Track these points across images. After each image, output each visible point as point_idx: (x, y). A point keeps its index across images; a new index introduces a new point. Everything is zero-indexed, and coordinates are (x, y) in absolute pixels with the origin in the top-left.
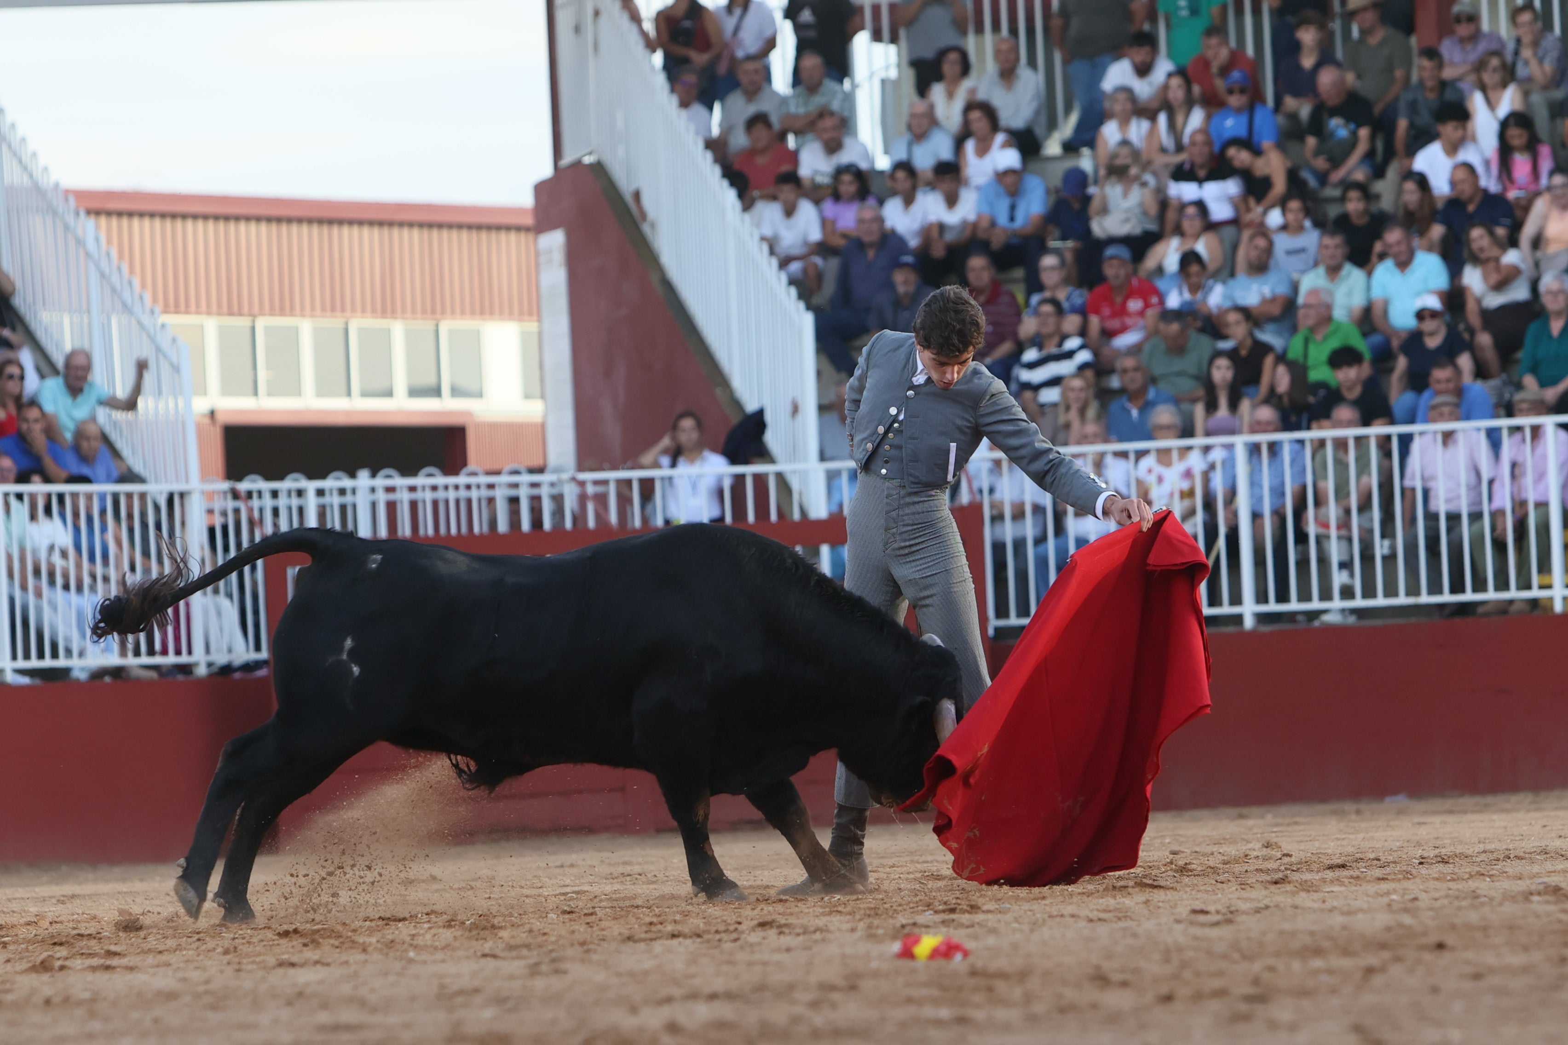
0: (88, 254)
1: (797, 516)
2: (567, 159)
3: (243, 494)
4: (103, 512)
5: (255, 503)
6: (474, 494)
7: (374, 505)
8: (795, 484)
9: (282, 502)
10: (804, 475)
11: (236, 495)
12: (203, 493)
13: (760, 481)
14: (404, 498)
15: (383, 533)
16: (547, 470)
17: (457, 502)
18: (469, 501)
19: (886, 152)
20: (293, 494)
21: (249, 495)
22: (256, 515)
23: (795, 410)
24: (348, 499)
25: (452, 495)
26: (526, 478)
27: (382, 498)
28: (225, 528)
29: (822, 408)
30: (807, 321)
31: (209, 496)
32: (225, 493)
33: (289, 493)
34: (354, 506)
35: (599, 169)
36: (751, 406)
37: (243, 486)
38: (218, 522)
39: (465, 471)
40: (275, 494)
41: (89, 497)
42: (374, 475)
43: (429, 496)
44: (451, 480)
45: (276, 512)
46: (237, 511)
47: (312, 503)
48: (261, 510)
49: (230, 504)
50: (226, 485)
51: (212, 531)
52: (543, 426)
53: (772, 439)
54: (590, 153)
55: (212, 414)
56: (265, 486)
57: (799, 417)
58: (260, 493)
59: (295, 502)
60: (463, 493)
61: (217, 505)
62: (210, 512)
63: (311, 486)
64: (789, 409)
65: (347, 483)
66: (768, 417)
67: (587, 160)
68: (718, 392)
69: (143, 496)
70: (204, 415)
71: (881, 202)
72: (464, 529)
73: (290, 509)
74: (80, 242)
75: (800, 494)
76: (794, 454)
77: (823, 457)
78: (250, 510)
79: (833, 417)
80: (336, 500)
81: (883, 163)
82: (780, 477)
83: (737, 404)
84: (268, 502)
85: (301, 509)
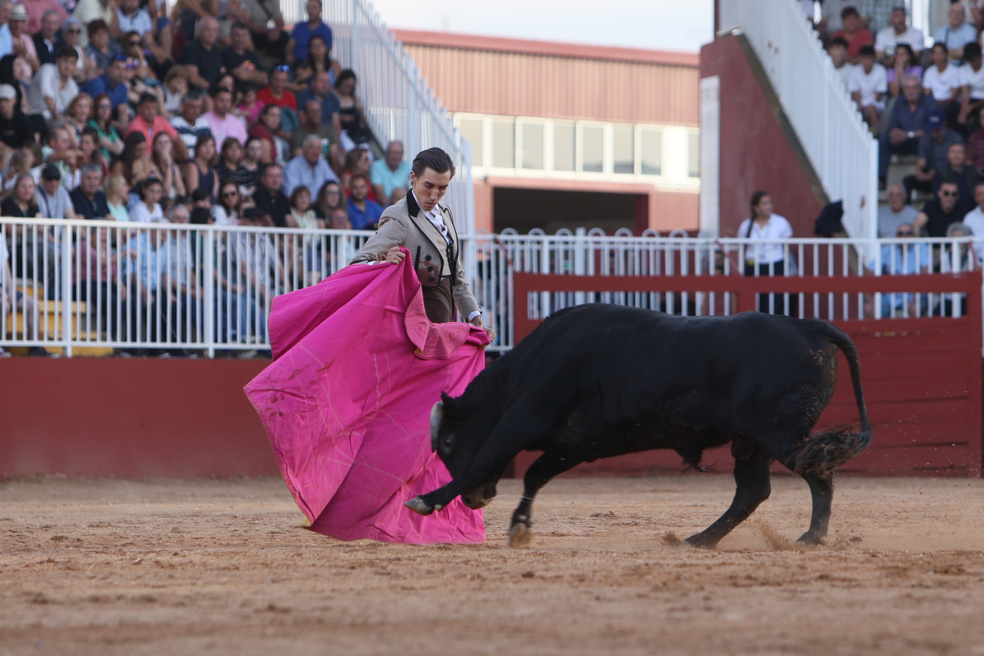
0: (409, 81)
1: (860, 273)
2: (723, 31)
3: (502, 242)
5: (509, 247)
6: (651, 248)
7: (586, 252)
8: (860, 251)
9: (527, 247)
10: (867, 247)
11: (496, 241)
12: (476, 240)
13: (838, 249)
14: (606, 248)
15: (591, 272)
16: (700, 234)
17: (640, 252)
18: (648, 252)
19: (931, 35)
20: (535, 244)
21: (506, 242)
22: (509, 256)
23: (863, 204)
24: (570, 247)
25: (637, 247)
26: (686, 240)
27: (592, 248)
28: (489, 263)
29: (881, 202)
30: (873, 146)
31: (480, 242)
32: (490, 241)
33: (532, 242)
34: (573, 251)
35: (743, 39)
36: (834, 198)
37: (502, 237)
38: (484, 258)
39: (646, 232)
40: (522, 242)
42: (587, 234)
43: (622, 248)
44: (637, 239)
45: (522, 252)
46: (497, 252)
47: (546, 249)
48: (513, 252)
49: (493, 247)
50: (491, 236)
51: (480, 265)
52: (699, 197)
53: (847, 221)
54: (737, 28)
55: (485, 179)
56: (516, 237)
57: (866, 208)
58: (513, 242)
59: (535, 247)
60: (644, 247)
61: (485, 248)
62: (480, 251)
63: (546, 239)
64: (858, 202)
65: (570, 238)
66: (845, 207)
67: (736, 32)
68: (814, 188)
70: (480, 181)
71: (925, 69)
72: (644, 272)
73: (531, 251)
74: (404, 72)
75: (864, 258)
76: (862, 230)
77: (880, 235)
78: (506, 251)
79: (887, 209)
80: (561, 248)
81: (929, 43)
82: (852, 248)
83: (825, 196)
84: (518, 247)
85: (539, 253)
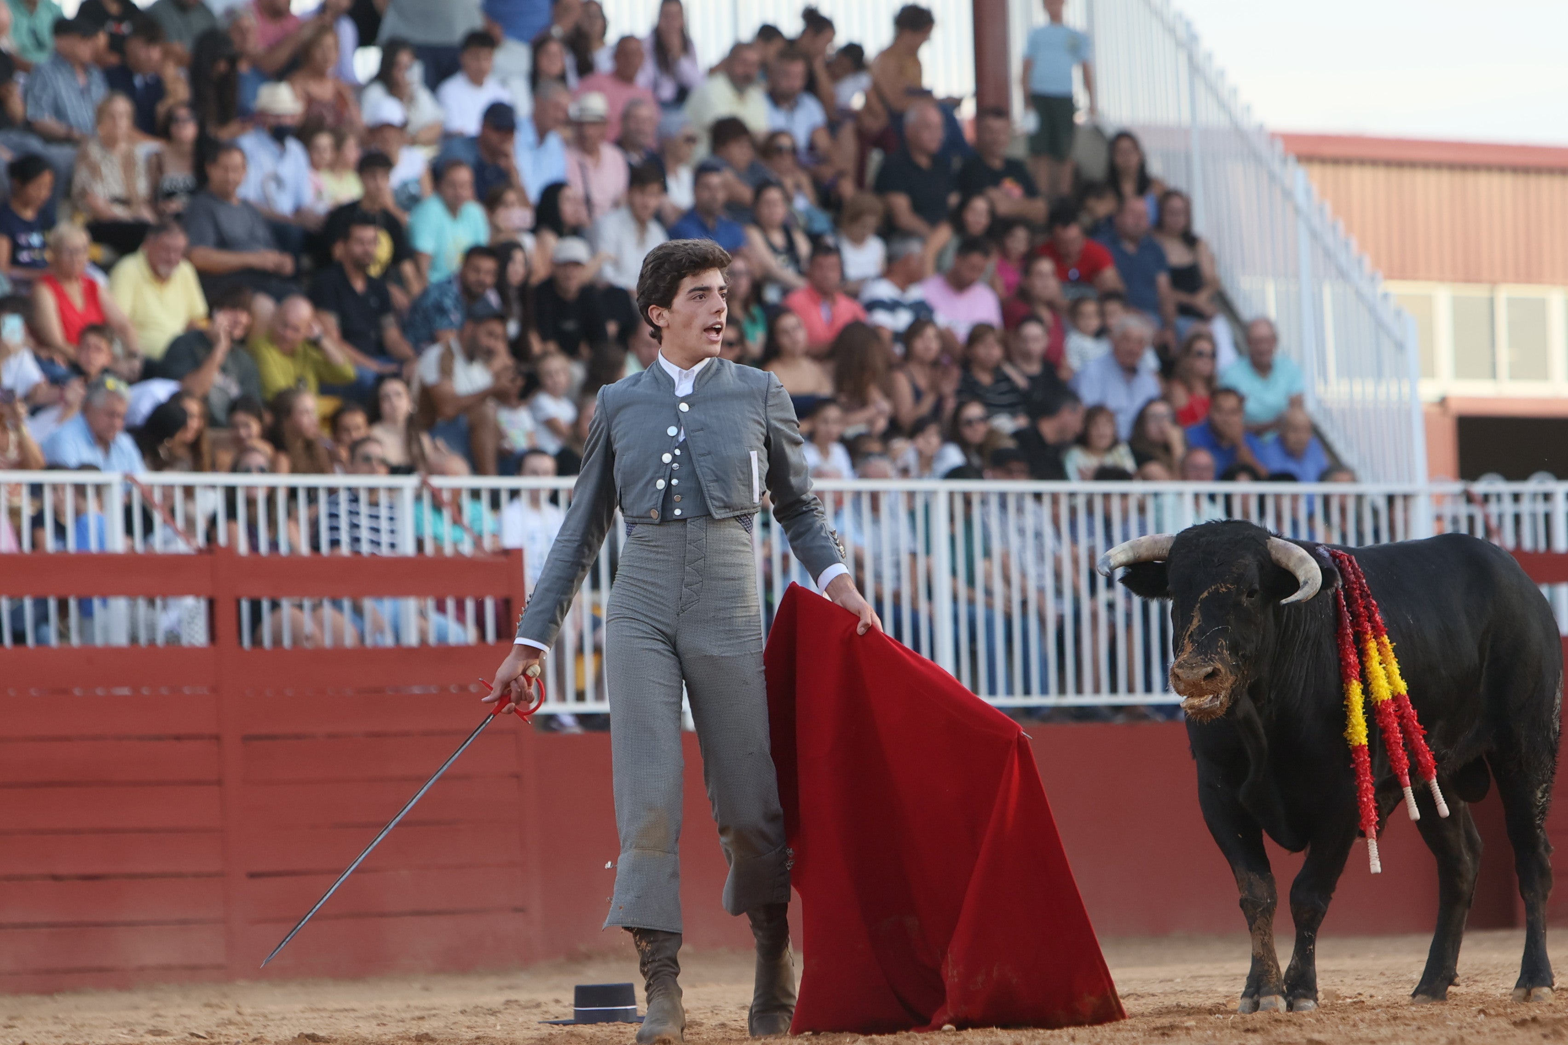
0: (1297, 210)
3: (1479, 499)
4: (1311, 517)
5: (1493, 508)
9: (1525, 507)
11: (1469, 498)
12: (1431, 495)
20: (1540, 499)
21: (1486, 498)
22: (1494, 522)
31: (1439, 499)
32: (1455, 496)
33: (1534, 496)
37: (1480, 487)
40: (1516, 497)
41: (1295, 498)
45: (1517, 518)
46: (1471, 519)
47: (1561, 510)
48: (1500, 517)
49: (1463, 510)
50: (1457, 487)
55: (1443, 402)
56: (1505, 487)
58: (1499, 497)
59: (1541, 508)
61: (1448, 510)
62: (1439, 518)
63: (1561, 489)
69: (1359, 498)
70: (1433, 404)
73: (1534, 516)
74: (1288, 195)
78: (1487, 516)
84: (1508, 508)
85: (1548, 517)
